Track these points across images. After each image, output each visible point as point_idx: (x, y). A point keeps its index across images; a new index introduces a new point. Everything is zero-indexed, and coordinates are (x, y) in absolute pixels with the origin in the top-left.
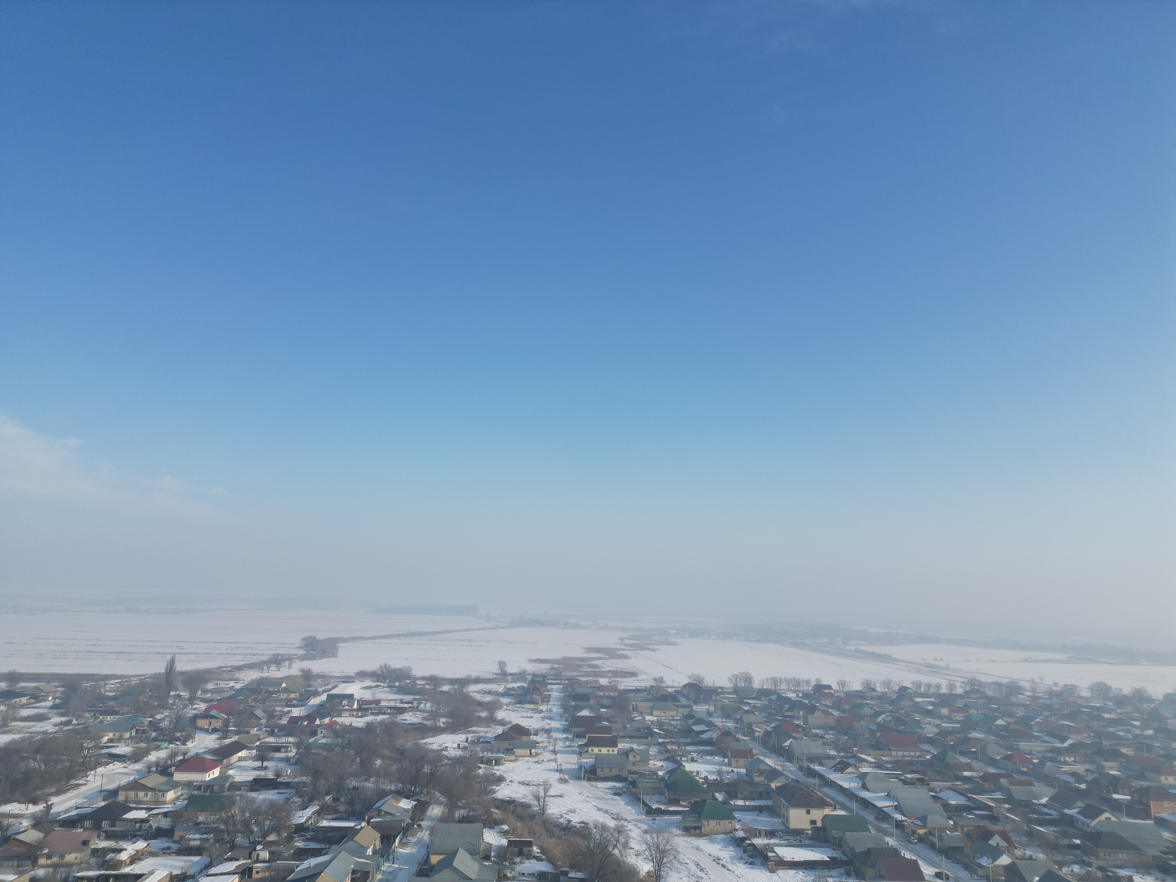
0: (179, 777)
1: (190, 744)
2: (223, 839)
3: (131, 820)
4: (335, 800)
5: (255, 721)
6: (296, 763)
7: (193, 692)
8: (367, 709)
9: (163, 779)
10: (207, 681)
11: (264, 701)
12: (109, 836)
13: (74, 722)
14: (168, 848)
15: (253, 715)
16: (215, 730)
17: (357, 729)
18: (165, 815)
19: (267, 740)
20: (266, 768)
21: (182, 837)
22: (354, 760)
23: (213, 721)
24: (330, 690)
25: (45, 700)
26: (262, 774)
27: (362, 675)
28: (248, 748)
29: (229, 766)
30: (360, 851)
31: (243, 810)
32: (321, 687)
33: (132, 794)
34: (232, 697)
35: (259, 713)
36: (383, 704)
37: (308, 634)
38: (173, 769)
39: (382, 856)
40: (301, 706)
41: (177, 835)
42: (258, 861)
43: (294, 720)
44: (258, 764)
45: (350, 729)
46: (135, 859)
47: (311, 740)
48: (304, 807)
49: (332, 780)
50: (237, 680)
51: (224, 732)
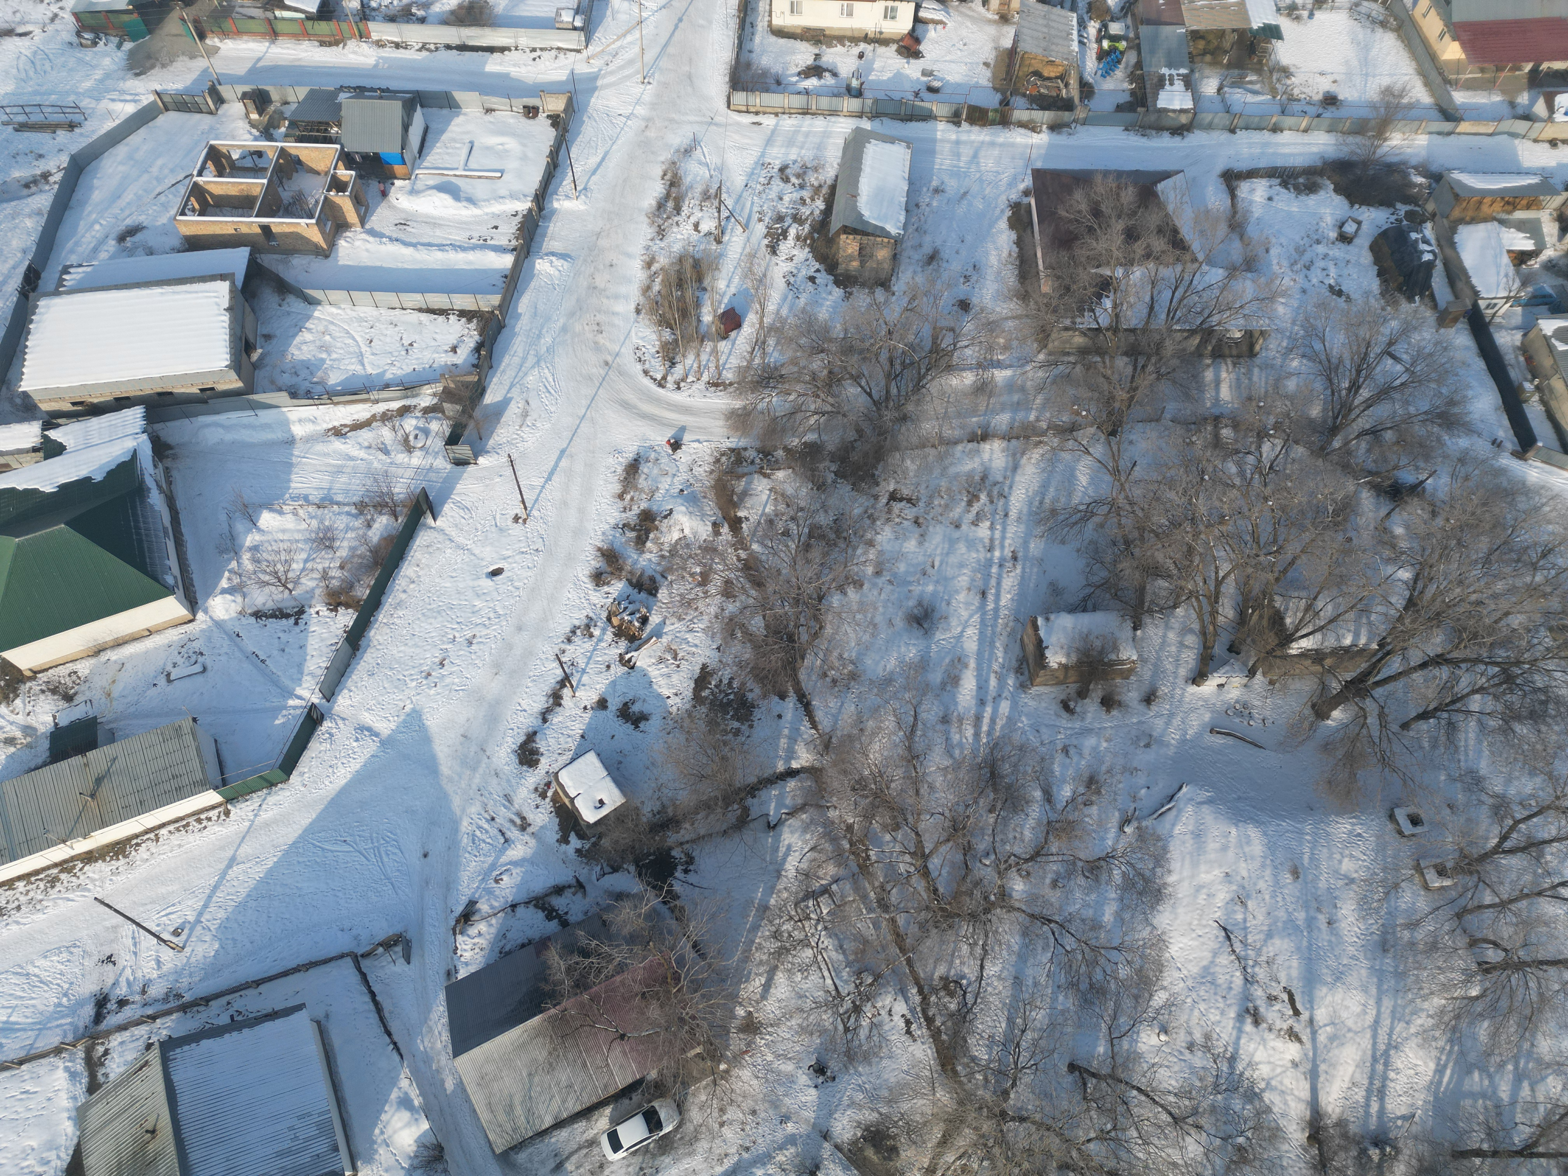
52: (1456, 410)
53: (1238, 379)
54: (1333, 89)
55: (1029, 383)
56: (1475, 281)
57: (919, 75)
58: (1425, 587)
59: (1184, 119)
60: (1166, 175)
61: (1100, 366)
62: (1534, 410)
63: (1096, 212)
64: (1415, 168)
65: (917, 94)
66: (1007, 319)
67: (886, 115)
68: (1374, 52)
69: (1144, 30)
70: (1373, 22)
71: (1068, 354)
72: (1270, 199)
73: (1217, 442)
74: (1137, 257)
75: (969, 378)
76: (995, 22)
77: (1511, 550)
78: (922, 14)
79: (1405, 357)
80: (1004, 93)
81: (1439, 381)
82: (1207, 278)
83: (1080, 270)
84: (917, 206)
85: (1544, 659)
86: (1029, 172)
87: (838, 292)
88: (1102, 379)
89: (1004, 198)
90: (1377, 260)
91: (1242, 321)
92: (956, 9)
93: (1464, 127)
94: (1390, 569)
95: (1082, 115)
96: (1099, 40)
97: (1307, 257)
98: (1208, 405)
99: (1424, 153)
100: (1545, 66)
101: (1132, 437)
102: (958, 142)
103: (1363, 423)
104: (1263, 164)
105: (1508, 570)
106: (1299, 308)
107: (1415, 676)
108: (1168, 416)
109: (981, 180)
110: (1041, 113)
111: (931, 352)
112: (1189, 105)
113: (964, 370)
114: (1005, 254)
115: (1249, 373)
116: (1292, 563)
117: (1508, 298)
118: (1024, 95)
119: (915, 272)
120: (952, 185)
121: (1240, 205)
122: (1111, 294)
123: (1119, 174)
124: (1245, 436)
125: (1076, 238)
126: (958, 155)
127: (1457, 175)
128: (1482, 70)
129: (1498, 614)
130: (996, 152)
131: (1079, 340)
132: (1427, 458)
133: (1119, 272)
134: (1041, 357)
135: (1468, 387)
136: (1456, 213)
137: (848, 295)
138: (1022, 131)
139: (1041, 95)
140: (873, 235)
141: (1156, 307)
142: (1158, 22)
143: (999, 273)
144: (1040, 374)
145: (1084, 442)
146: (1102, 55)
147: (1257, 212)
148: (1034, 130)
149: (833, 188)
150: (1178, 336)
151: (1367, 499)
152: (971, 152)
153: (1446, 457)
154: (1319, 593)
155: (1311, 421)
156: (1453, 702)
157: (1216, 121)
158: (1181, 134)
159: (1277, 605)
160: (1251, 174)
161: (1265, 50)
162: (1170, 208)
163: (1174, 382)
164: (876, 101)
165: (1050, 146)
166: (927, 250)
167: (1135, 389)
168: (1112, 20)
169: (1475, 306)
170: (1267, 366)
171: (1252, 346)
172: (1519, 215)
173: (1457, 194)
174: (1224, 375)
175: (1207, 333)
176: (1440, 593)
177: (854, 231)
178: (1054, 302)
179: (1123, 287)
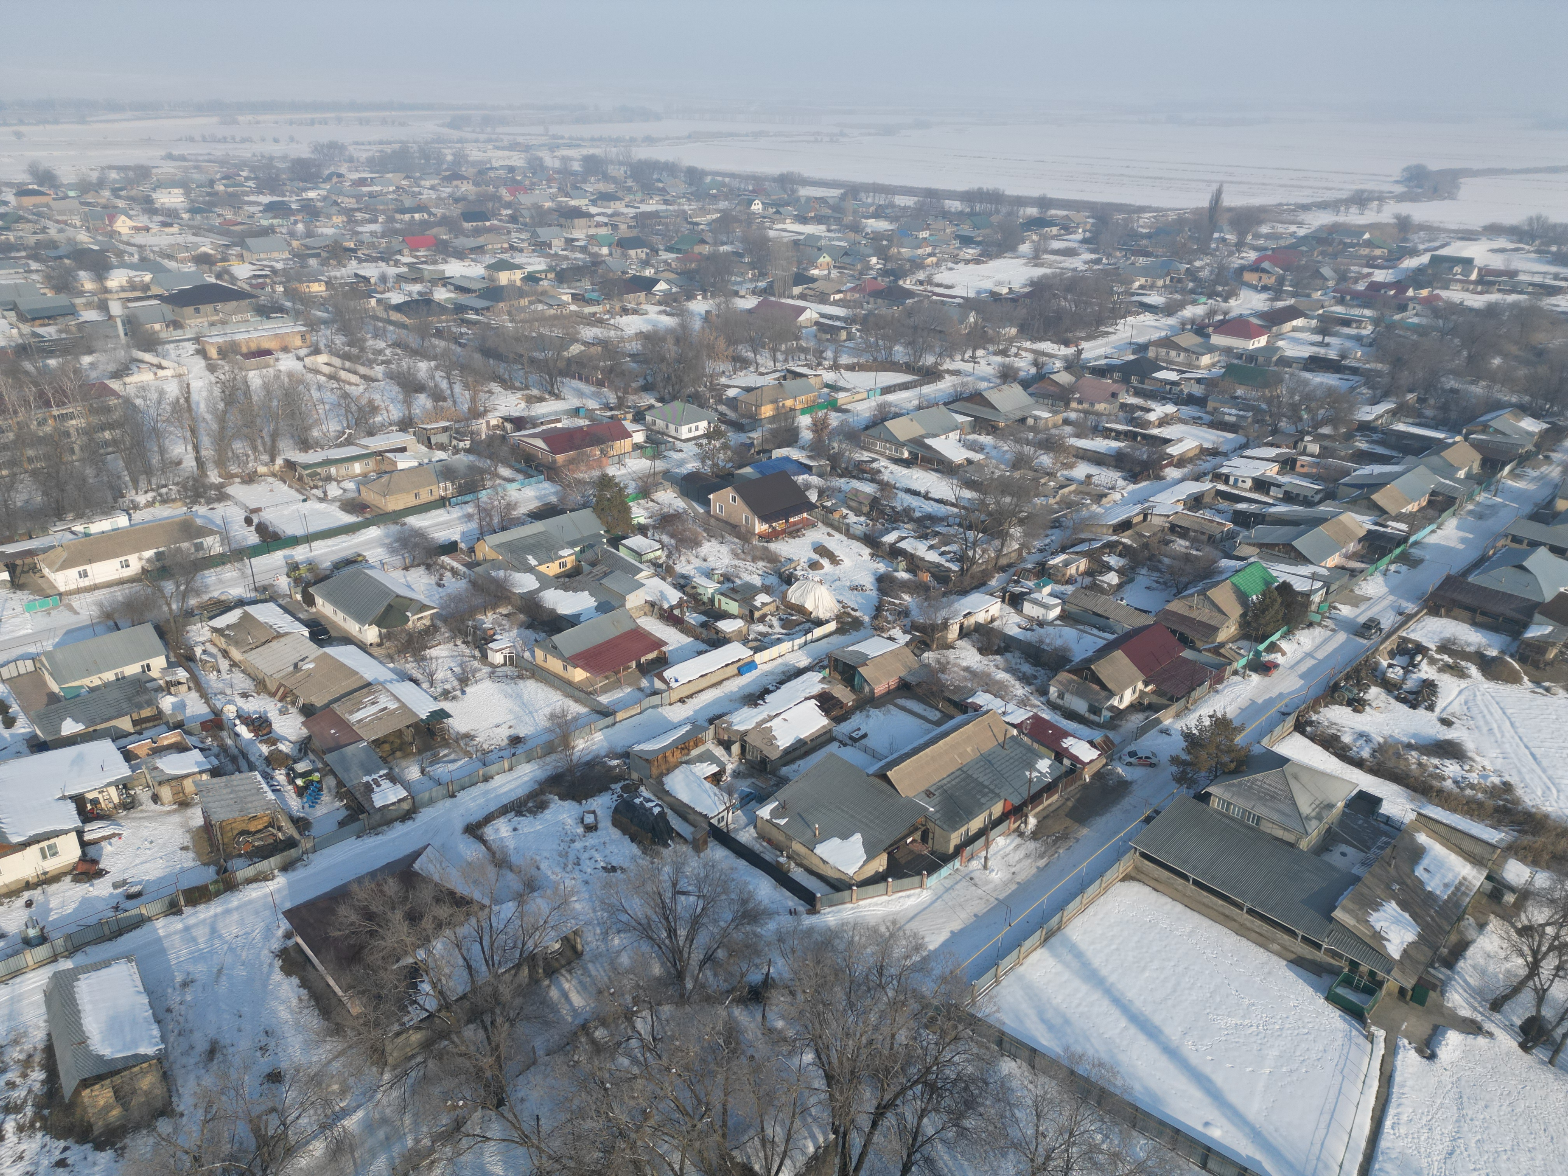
0: (1217, 340)
1: (1232, 302)
2: (1263, 420)
3: (1161, 381)
4: (1421, 400)
5: (1319, 282)
6: (1371, 345)
7: (1242, 235)
8: (1493, 283)
9: (1199, 340)
10: (1260, 222)
11: (1335, 256)
12: (1138, 393)
13: (1104, 261)
14: (1200, 418)
15: (1317, 274)
16: (1265, 289)
17: (1471, 310)
18: (1199, 381)
19: (1334, 309)
20: (1328, 345)
21: (1215, 409)
22: (1459, 352)
23: (1265, 277)
24: (1436, 249)
25: (1074, 232)
26: (1322, 351)
27: (1493, 230)
28: (1306, 316)
29: (1280, 336)
30: (1449, 470)
31: (1292, 393)
32: (1423, 243)
33: (1163, 352)
34: (1292, 247)
35: (1326, 271)
36: (1522, 277)
37: (1414, 162)
38: (1211, 329)
39: (1480, 483)
40: (1388, 268)
41: (1211, 405)
42: (1304, 453)
43: (1375, 287)
44: (1318, 338)
45: (1459, 309)
46: (1164, 422)
47: (1397, 317)
48: (1375, 402)
49: (1420, 374)
50: (1300, 224)
51: (1277, 292)
52: (751, 905)
53: (580, 982)
54: (512, 732)
55: (388, 1111)
56: (698, 809)
57: (111, 890)
58: (828, 1057)
59: (406, 806)
60: (416, 855)
61: (451, 1048)
62: (797, 874)
63: (369, 916)
64: (607, 756)
65: (116, 908)
66: (329, 1062)
67: (88, 944)
68: (526, 697)
69: (328, 758)
70: (512, 678)
71: (413, 1056)
72: (515, 829)
73: (598, 1048)
74: (430, 932)
75: (318, 1148)
76: (175, 811)
77: (859, 985)
78: (87, 837)
79: (690, 888)
80: (216, 863)
81: (726, 891)
82: (502, 916)
83: (382, 974)
84: (169, 1010)
85: (940, 1053)
86: (281, 916)
87: (105, 1157)
88: (460, 1060)
89: (266, 952)
90: (625, 831)
91: (553, 933)
92: (126, 817)
93: (620, 716)
94: (796, 1061)
95: (309, 845)
96: (291, 781)
97: (572, 857)
98: (570, 1019)
99: (605, 744)
100: (643, 660)
101: (520, 1095)
102: (187, 929)
103: (697, 956)
104: (492, 808)
105: (868, 1002)
106: (591, 897)
107: (875, 1139)
108: (540, 1053)
109: (230, 949)
110: (266, 862)
111: (259, 1148)
112: (404, 794)
113: (308, 1143)
114: (294, 1002)
115: (586, 972)
116: (725, 1111)
117: (727, 809)
118: (240, 856)
119: (198, 1078)
120: (200, 970)
121: (494, 846)
122: (425, 978)
123: (373, 874)
124: (617, 1026)
125: (362, 948)
126: (194, 940)
127: (637, 748)
128: (607, 678)
129: (888, 1041)
130: (235, 916)
131: (416, 1037)
132: (757, 953)
133: (421, 954)
134: (387, 1077)
135: (746, 884)
136: (655, 772)
137: (121, 1153)
138: (255, 885)
139: (257, 847)
140: (125, 1069)
141: (473, 964)
142: (338, 747)
143: (297, 1024)
144: (395, 1093)
145: (478, 1131)
146: (300, 792)
147: (511, 844)
148: (266, 879)
149: (49, 1050)
150: (508, 977)
151: (740, 1014)
152: (207, 930)
153: (769, 944)
154: (762, 1122)
155: (659, 979)
156: (915, 1139)
157: (434, 794)
158: (411, 818)
159: (739, 1160)
160: (488, 819)
161: (442, 729)
162: (436, 878)
163: (528, 1019)
164: (68, 937)
165: (290, 885)
166: (202, 1046)
167: (497, 1047)
168: (295, 762)
169: (711, 825)
170: (595, 958)
171: (574, 948)
172: (694, 753)
173: (647, 760)
174: (566, 986)
175: (531, 960)
176: (841, 1054)
177: (99, 1078)
178: (372, 1017)
179: (432, 965)
